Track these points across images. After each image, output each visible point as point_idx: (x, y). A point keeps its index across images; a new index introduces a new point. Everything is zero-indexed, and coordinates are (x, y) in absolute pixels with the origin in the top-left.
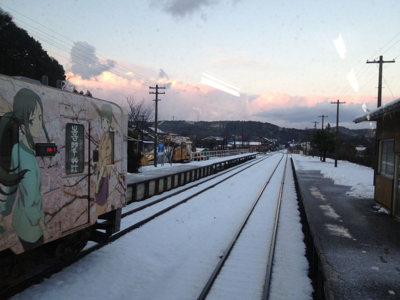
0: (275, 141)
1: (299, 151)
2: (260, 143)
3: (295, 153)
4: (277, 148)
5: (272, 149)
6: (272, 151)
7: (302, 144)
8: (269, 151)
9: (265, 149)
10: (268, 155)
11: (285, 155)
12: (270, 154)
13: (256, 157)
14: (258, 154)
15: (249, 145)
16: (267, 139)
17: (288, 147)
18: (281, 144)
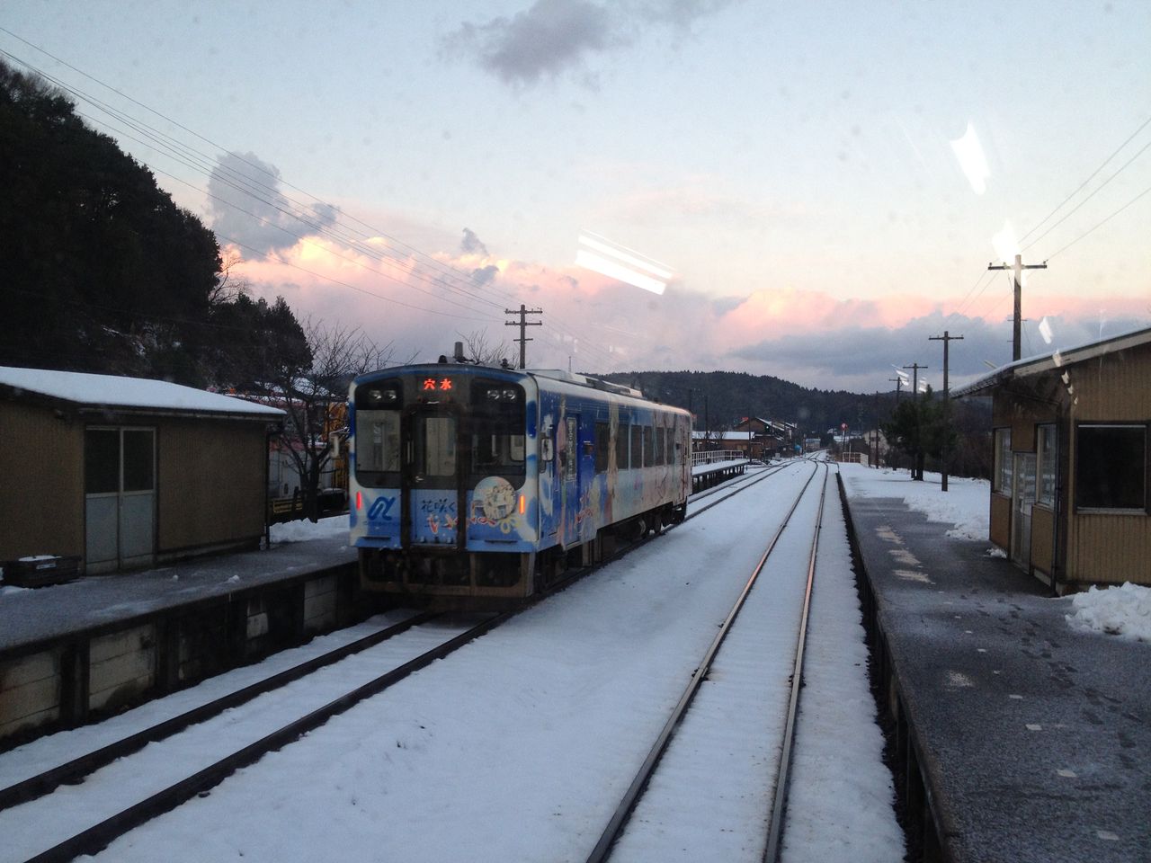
0: (792, 428)
1: (859, 456)
2: (752, 433)
3: (847, 461)
4: (798, 446)
5: (785, 449)
6: (785, 455)
7: (866, 436)
8: (777, 455)
9: (766, 449)
10: (776, 466)
11: (822, 467)
12: (779, 463)
13: (745, 471)
14: (749, 463)
15: (722, 440)
16: (769, 423)
17: (830, 444)
18: (808, 437)
